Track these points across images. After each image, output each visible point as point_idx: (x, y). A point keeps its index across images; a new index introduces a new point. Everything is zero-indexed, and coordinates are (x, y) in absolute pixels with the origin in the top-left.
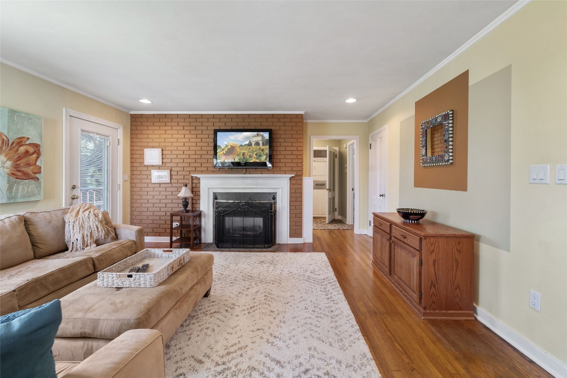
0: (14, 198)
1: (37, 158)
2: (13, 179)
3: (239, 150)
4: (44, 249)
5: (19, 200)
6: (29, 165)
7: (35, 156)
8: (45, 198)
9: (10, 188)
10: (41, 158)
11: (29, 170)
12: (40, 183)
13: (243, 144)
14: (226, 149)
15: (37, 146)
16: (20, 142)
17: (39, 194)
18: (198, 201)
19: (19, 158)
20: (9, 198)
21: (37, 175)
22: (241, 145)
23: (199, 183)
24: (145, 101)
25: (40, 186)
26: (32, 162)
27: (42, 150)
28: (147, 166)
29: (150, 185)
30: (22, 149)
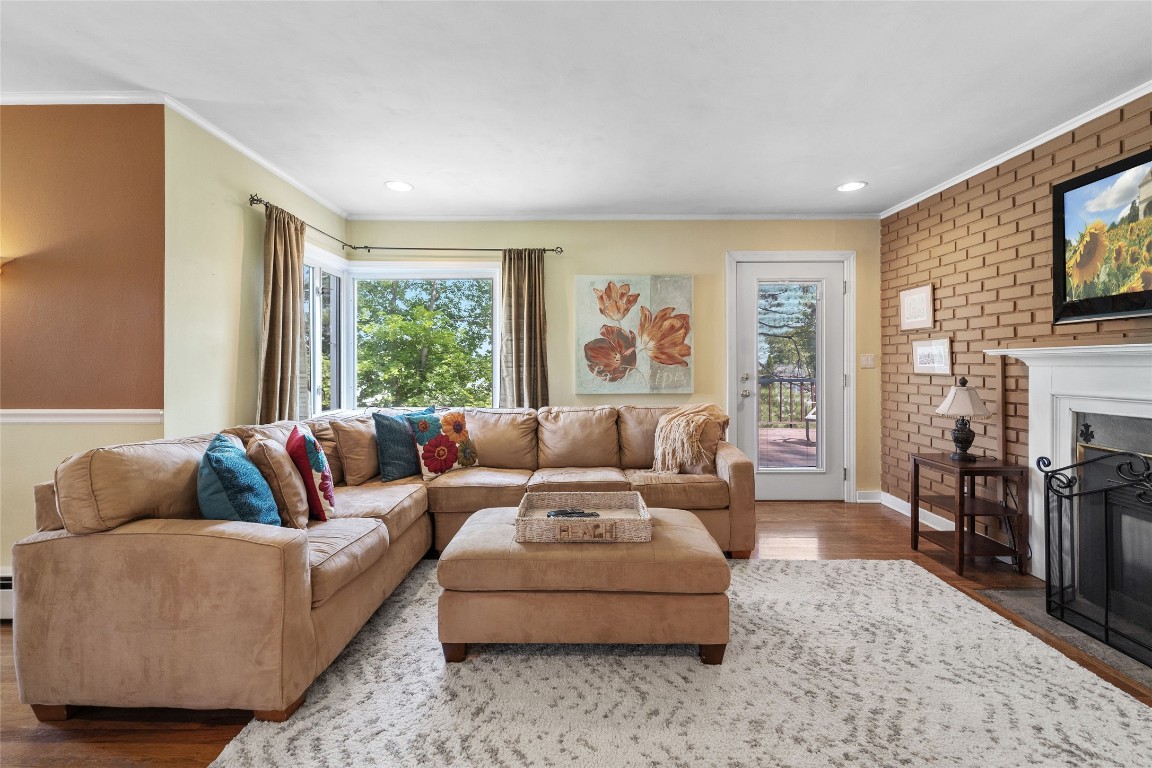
0: (657, 388)
1: (686, 334)
2: (656, 363)
3: (1107, 243)
4: (628, 457)
5: (663, 391)
6: (674, 344)
7: (682, 331)
8: (696, 392)
9: (653, 376)
10: (691, 334)
11: (675, 351)
12: (690, 369)
13: (1118, 220)
14: (1082, 248)
15: (684, 318)
16: (664, 315)
17: (688, 385)
18: (1021, 434)
19: (663, 337)
20: (652, 388)
21: (685, 359)
22: (1113, 226)
23: (1026, 377)
24: (851, 187)
25: (690, 374)
26: (679, 340)
27: (691, 321)
28: (908, 333)
29: (913, 379)
30: (667, 324)
